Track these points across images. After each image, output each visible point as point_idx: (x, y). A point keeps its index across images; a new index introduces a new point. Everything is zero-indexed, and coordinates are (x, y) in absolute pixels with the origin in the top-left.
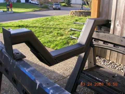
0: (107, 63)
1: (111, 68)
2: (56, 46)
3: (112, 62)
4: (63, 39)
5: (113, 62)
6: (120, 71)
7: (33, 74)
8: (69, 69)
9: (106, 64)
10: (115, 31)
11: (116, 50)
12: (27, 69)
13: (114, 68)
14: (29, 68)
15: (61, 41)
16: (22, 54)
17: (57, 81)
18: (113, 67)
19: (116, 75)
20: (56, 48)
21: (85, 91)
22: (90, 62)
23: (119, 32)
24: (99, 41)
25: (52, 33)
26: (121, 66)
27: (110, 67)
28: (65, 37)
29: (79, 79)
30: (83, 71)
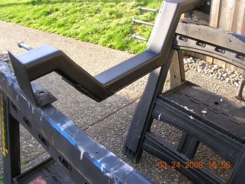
0: (208, 69)
1: (216, 79)
2: (109, 40)
3: (218, 67)
4: (122, 24)
5: (220, 68)
6: (233, 85)
7: (72, 136)
8: (137, 86)
9: (206, 72)
10: (222, 7)
11: (220, 57)
12: (61, 125)
13: (222, 78)
14: (65, 123)
15: (119, 28)
16: (49, 93)
17: (115, 110)
18: (219, 78)
19: (221, 100)
20: (110, 44)
21: (167, 127)
22: (174, 76)
23: (231, 9)
24: (188, 39)
25: (100, 11)
26: (234, 75)
27: (214, 77)
28: (126, 19)
29: (155, 110)
30: (161, 96)
